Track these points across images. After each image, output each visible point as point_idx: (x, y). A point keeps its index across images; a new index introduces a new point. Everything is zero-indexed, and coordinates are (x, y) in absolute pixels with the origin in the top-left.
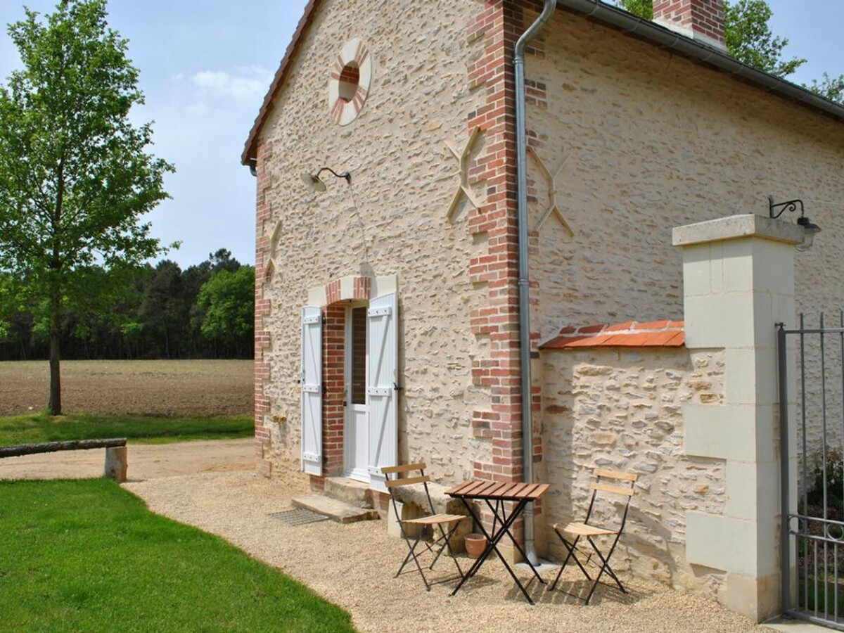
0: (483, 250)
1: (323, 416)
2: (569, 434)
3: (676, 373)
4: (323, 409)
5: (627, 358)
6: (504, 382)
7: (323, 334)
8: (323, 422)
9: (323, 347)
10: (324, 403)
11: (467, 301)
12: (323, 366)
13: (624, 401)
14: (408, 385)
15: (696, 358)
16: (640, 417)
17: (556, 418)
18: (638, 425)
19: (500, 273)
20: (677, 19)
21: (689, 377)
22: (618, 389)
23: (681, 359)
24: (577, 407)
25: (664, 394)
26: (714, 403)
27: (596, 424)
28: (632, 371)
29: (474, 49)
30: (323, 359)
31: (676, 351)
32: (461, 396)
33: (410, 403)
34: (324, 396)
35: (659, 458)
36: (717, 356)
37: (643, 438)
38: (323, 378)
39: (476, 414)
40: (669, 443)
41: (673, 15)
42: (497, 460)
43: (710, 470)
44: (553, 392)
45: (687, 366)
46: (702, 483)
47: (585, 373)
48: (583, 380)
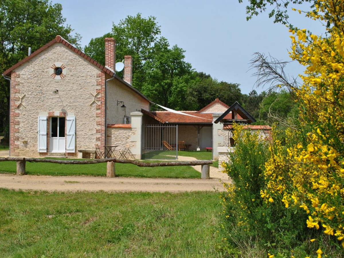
0: (99, 111)
1: (47, 140)
2: (111, 140)
3: (129, 131)
4: (47, 138)
5: (122, 129)
6: (103, 132)
7: (47, 122)
8: (47, 141)
9: (47, 125)
10: (47, 137)
11: (95, 119)
12: (47, 129)
13: (121, 135)
14: (77, 133)
15: (133, 129)
16: (124, 137)
17: (109, 138)
18: (123, 138)
19: (103, 116)
20: (111, 68)
21: (132, 132)
22: (120, 133)
23: (130, 129)
24: (113, 136)
25: (128, 134)
26: (135, 135)
27: (116, 138)
28: (123, 131)
29: (98, 78)
30: (47, 128)
31: (130, 128)
32: (93, 134)
33: (78, 136)
34: (47, 136)
35: (127, 142)
36: (136, 129)
37: (124, 139)
38: (47, 132)
39: (96, 137)
40: (128, 140)
41: (110, 66)
42: (101, 144)
43: (134, 143)
44: (108, 134)
45: (131, 130)
46: (133, 145)
47: (114, 131)
48: (114, 132)
